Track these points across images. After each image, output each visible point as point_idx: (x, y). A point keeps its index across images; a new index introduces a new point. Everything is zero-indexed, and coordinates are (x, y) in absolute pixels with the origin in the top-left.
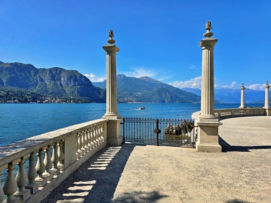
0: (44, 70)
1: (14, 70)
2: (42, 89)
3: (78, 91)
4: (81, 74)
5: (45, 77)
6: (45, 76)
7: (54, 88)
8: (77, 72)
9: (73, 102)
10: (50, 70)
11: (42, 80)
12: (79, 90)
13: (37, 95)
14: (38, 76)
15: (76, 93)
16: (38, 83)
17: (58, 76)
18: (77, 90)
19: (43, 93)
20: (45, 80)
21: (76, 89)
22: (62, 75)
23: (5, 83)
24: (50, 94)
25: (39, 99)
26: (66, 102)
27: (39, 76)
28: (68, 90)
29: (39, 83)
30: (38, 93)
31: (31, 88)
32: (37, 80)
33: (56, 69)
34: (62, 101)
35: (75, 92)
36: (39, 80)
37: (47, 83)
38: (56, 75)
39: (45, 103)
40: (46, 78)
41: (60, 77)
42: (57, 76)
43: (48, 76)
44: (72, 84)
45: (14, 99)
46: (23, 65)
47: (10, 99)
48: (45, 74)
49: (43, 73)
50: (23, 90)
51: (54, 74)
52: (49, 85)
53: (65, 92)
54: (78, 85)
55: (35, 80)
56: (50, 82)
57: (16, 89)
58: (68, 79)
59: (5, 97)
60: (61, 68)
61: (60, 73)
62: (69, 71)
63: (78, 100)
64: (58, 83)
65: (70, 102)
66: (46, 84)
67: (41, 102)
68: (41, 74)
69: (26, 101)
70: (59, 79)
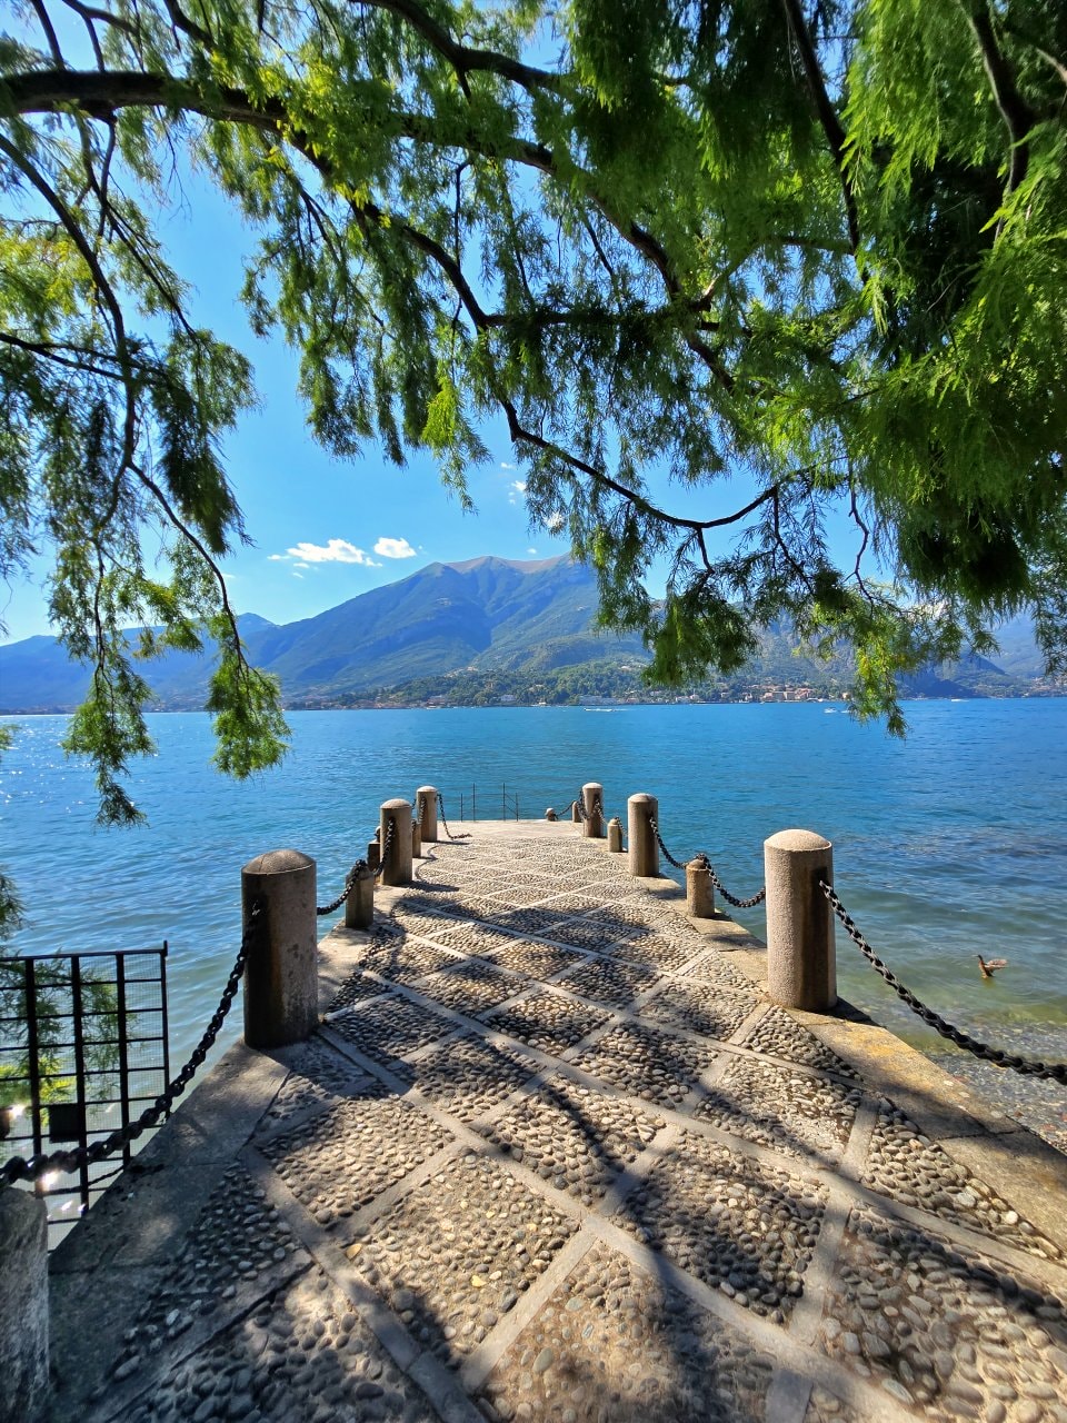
9: (849, 696)
25: (749, 691)
26: (827, 697)
34: (814, 696)
45: (690, 693)
47: (679, 693)
65: (840, 697)
67: (754, 700)
69: (715, 698)
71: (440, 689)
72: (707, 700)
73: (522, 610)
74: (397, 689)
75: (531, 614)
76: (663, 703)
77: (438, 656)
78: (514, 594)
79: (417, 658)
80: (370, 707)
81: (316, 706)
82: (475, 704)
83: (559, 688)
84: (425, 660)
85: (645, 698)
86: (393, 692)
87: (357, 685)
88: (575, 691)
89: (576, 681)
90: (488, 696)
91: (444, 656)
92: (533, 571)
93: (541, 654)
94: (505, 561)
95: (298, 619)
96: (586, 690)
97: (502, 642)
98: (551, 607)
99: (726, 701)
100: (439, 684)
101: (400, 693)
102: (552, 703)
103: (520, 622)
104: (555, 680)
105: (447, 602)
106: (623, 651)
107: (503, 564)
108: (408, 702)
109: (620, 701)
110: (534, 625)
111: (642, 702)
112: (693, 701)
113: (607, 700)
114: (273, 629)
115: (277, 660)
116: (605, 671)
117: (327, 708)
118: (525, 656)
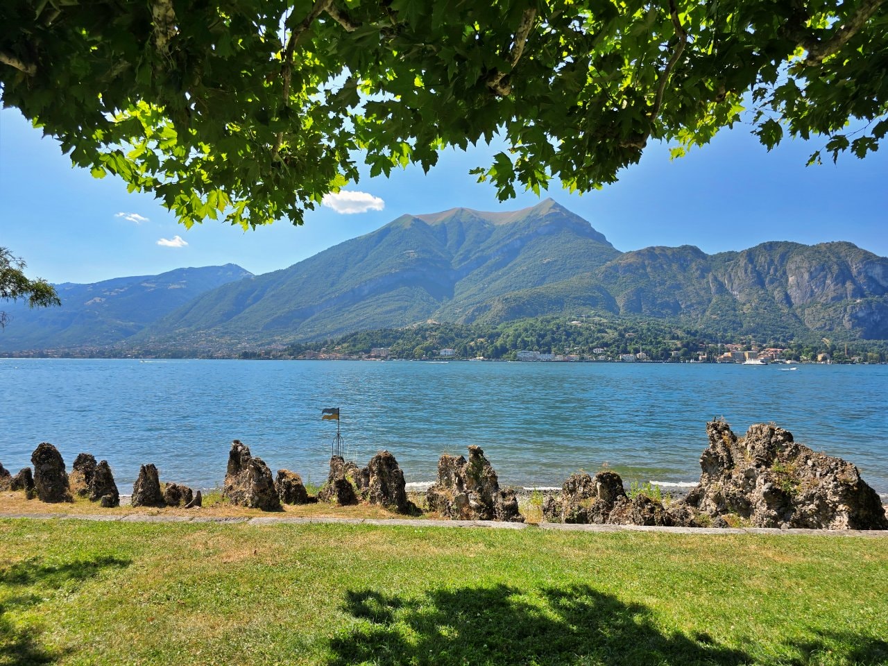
0: (731, 256)
1: (644, 267)
2: (722, 316)
3: (854, 317)
4: (866, 252)
5: (733, 277)
6: (732, 274)
7: (761, 311)
8: (851, 246)
9: (824, 359)
10: (750, 255)
11: (721, 288)
12: (861, 314)
13: (705, 336)
14: (710, 277)
15: (848, 325)
16: (710, 301)
17: (776, 270)
18: (851, 315)
19: (725, 330)
20: (732, 287)
21: (845, 310)
22: (791, 266)
23: (623, 306)
24: (747, 334)
25: (704, 350)
26: (797, 358)
27: (715, 279)
28: (812, 320)
29: (714, 301)
30: (710, 331)
31: (690, 316)
32: (708, 289)
33: (770, 246)
34: (783, 356)
35: (840, 323)
36: (713, 289)
37: (740, 297)
38: (769, 269)
39: (723, 361)
40: (737, 282)
41: (785, 273)
42: (772, 271)
43: (741, 273)
44: (831, 295)
45: (637, 351)
46: (669, 253)
47: (626, 352)
48: (732, 269)
49: (729, 265)
50: (665, 323)
51: (764, 267)
52: (744, 304)
53: (801, 322)
54: (854, 296)
55: (702, 293)
56: (749, 294)
57: (644, 322)
58: (812, 277)
59: (614, 346)
60: (786, 243)
61: (784, 258)
62: (816, 250)
63: (851, 353)
64: (778, 295)
65: (814, 358)
66: (735, 301)
67: (709, 360)
68: (722, 270)
69: (665, 356)
70: (782, 281)
71: (386, 341)
72: (655, 359)
73: (489, 263)
74: (344, 340)
75: (498, 266)
76: (606, 361)
77: (400, 308)
78: (482, 246)
79: (379, 310)
80: (315, 358)
81: (267, 356)
82: (413, 357)
83: (499, 343)
84: (387, 312)
85: (585, 355)
86: (338, 344)
87: (318, 336)
88: (515, 346)
89: (519, 335)
90: (427, 349)
91: (406, 309)
92: (503, 223)
93: (497, 307)
94: (475, 212)
95: (272, 270)
96: (525, 345)
97: (464, 295)
98: (519, 259)
99: (677, 360)
100: (385, 337)
101: (345, 345)
102: (489, 357)
103: (486, 275)
104: (498, 335)
105: (413, 254)
106: (584, 305)
107: (473, 215)
108: (351, 353)
109: (558, 358)
110: (500, 277)
111: (582, 359)
112: (638, 360)
113: (547, 356)
114: (249, 280)
115: (247, 310)
116: (552, 326)
117: (275, 358)
118: (482, 309)
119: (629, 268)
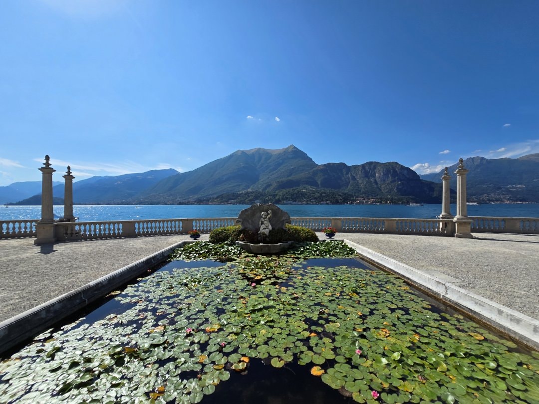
0: (356, 166)
1: (327, 170)
2: (354, 188)
3: (397, 188)
4: (402, 166)
5: (357, 174)
7: (367, 186)
8: (397, 163)
9: (390, 203)
10: (363, 166)
11: (354, 179)
12: (400, 187)
13: (349, 195)
15: (396, 191)
16: (350, 182)
17: (372, 172)
18: (397, 187)
19: (355, 193)
20: (357, 178)
21: (395, 186)
22: (377, 170)
23: (320, 184)
24: (362, 194)
25: (350, 200)
26: (381, 203)
27: (351, 175)
28: (384, 188)
29: (351, 182)
30: (350, 193)
32: (349, 179)
33: (370, 163)
34: (376, 202)
35: (393, 190)
36: (350, 178)
37: (360, 181)
39: (356, 204)
40: (359, 176)
41: (375, 173)
42: (370, 172)
43: (360, 172)
44: (390, 180)
45: (327, 200)
46: (335, 165)
47: (323, 201)
49: (356, 170)
50: (335, 191)
51: (368, 171)
52: (361, 184)
53: (381, 190)
54: (398, 181)
55: (347, 180)
56: (363, 180)
57: (328, 190)
58: (384, 174)
59: (318, 199)
60: (375, 162)
61: (375, 167)
62: (385, 164)
63: (398, 201)
64: (372, 180)
65: (386, 202)
66: (358, 182)
67: (352, 203)
68: (354, 172)
69: (336, 203)
70: (374, 176)
71: (234, 198)
72: (333, 203)
74: (217, 198)
76: (316, 204)
78: (268, 162)
79: (230, 186)
80: (207, 204)
81: (188, 203)
82: (245, 204)
83: (277, 198)
84: (232, 187)
85: (309, 202)
86: (216, 199)
87: (207, 195)
88: (283, 199)
89: (284, 195)
90: (250, 200)
92: (275, 153)
93: (275, 185)
94: (265, 149)
95: (188, 171)
96: (287, 199)
97: (262, 180)
98: (281, 167)
99: (340, 204)
100: (233, 196)
103: (270, 173)
104: (277, 195)
105: (242, 165)
106: (307, 184)
107: (264, 150)
108: (221, 202)
109: (300, 203)
110: (274, 174)
111: (307, 204)
112: (328, 204)
113: (295, 203)
114: (179, 174)
115: (179, 186)
116: (296, 191)
117: (191, 204)
118: (269, 186)
119: (322, 170)
